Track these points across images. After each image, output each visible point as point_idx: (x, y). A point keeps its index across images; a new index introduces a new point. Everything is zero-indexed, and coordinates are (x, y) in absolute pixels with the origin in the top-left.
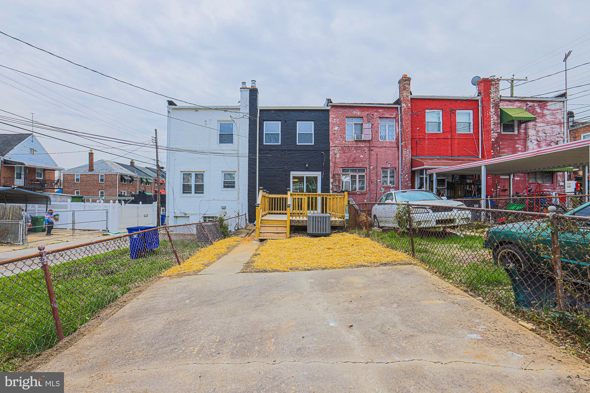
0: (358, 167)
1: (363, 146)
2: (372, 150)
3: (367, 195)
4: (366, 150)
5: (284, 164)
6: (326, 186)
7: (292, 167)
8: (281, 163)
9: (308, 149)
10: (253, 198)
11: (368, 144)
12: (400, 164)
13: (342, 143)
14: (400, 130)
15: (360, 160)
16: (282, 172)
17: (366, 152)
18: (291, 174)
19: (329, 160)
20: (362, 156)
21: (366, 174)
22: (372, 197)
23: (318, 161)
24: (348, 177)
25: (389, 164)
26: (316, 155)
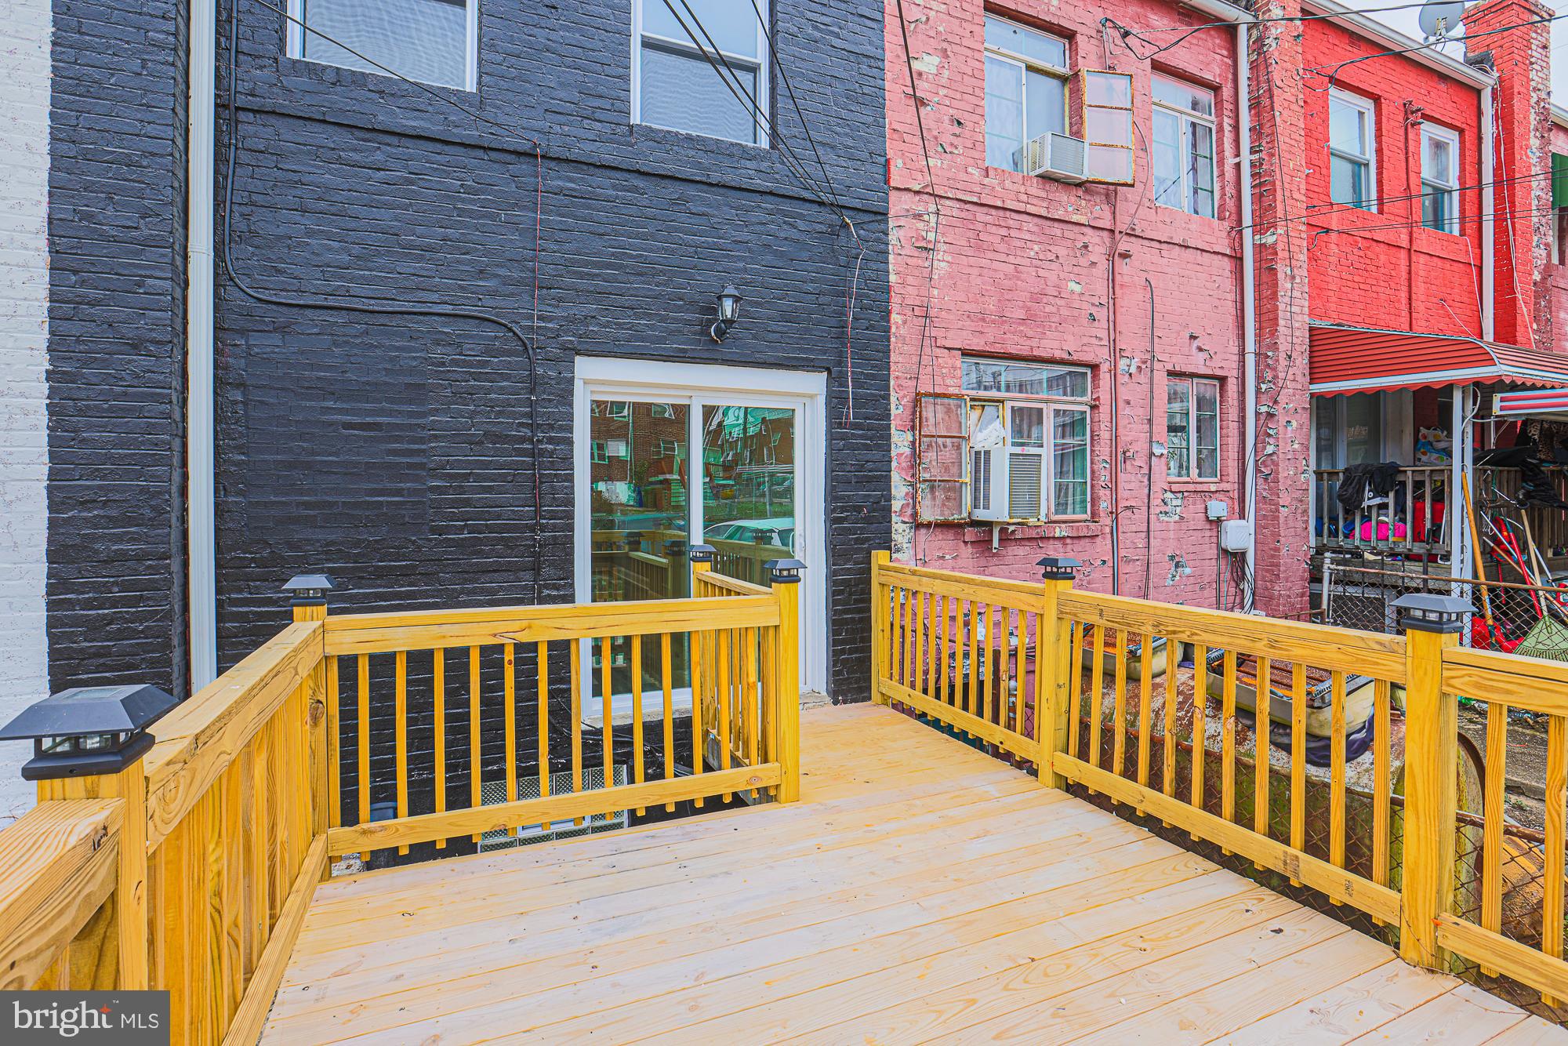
0: (1058, 354)
1: (1083, 220)
2: (1125, 256)
3: (1099, 540)
4: (1098, 244)
5: (506, 281)
6: (863, 481)
7: (587, 319)
8: (481, 273)
9: (729, 178)
10: (120, 635)
11: (1108, 215)
12: (1250, 360)
13: (963, 176)
14: (1246, 158)
15: (1064, 312)
16: (490, 352)
17: (1094, 264)
18: (578, 385)
19: (887, 289)
20: (1077, 288)
21: (1094, 407)
22: (1123, 553)
23: (810, 287)
24: (997, 424)
25: (1200, 349)
26: (793, 234)
